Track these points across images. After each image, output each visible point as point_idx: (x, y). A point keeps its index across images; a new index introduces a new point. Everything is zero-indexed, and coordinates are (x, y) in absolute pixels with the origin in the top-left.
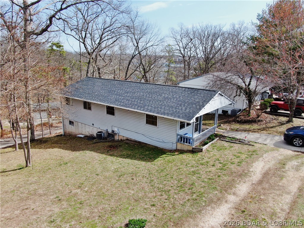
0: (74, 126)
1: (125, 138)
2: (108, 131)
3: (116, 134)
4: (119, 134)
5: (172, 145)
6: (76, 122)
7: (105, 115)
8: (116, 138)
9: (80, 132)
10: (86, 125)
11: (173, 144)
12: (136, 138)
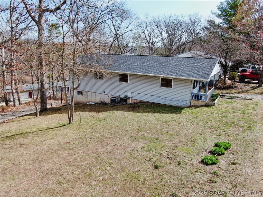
0: (82, 95)
1: (138, 101)
2: (121, 96)
3: (129, 98)
4: (133, 98)
5: (186, 103)
6: (85, 92)
7: (118, 82)
8: (129, 102)
9: (90, 101)
10: (96, 94)
11: (188, 102)
12: (150, 100)
